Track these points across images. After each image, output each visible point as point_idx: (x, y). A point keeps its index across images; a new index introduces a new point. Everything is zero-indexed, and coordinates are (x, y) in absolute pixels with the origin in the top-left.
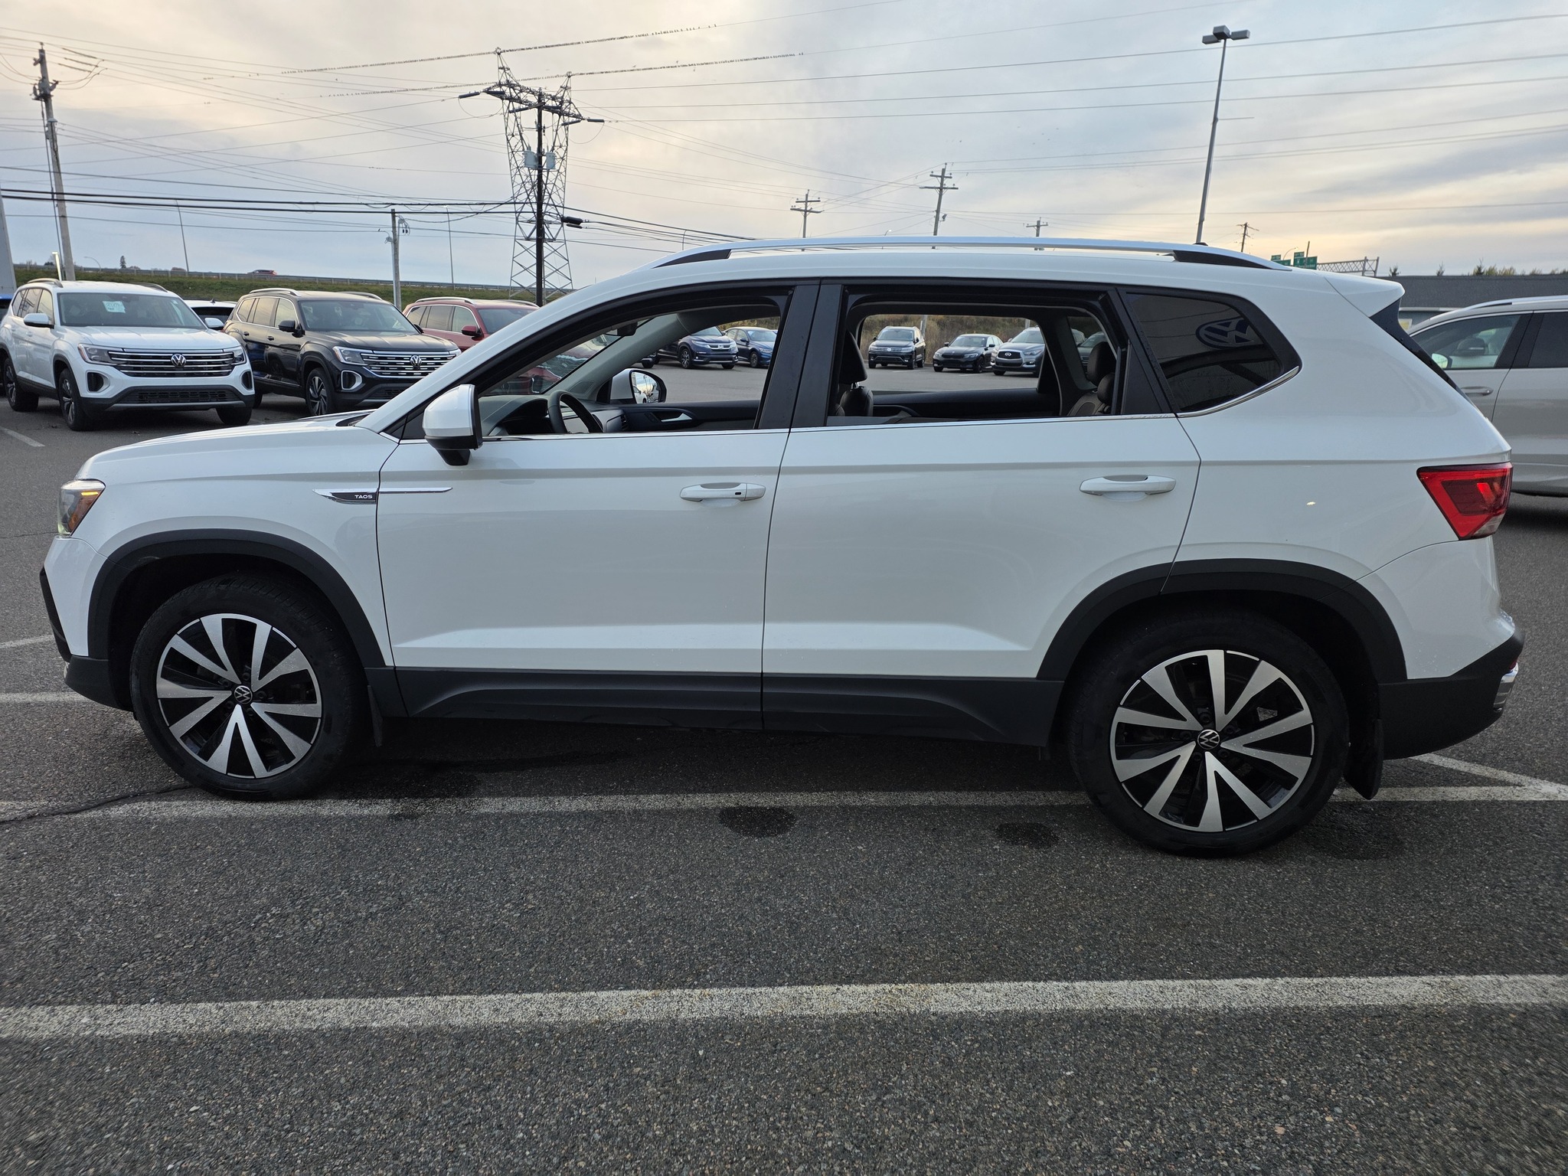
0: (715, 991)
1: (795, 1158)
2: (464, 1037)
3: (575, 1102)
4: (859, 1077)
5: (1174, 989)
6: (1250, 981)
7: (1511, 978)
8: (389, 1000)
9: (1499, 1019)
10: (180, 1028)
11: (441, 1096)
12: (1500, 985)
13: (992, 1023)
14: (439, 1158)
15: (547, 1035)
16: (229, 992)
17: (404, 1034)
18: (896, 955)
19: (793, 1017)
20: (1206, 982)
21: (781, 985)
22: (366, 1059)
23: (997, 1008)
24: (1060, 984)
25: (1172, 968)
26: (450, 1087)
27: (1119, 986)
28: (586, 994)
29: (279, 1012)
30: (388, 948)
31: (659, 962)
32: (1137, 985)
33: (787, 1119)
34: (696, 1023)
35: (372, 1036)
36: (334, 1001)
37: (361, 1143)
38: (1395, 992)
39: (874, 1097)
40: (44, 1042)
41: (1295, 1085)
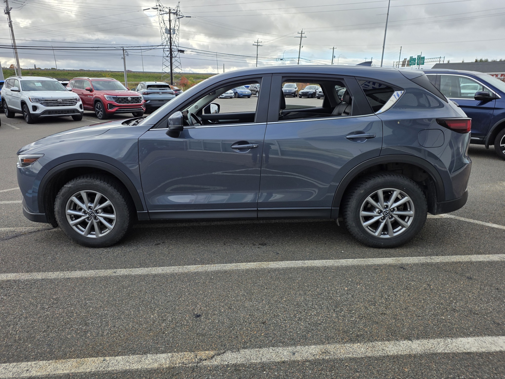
0: (217, 265)
1: (233, 297)
2: (155, 276)
3: (182, 288)
4: (250, 281)
5: (329, 262)
6: (348, 260)
7: (413, 258)
8: (136, 269)
9: (406, 266)
10: (86, 276)
11: (150, 288)
12: (410, 259)
13: (283, 270)
14: (150, 299)
15: (175, 275)
16: (96, 268)
17: (140, 276)
18: (262, 256)
19: (235, 270)
20: (338, 260)
21: (233, 263)
22: (131, 281)
23: (285, 267)
24: (302, 261)
25: (330, 257)
26: (152, 286)
27: (316, 261)
28: (185, 266)
29: (109, 272)
30: (135, 258)
31: (203, 259)
32: (320, 261)
33: (232, 289)
34: (212, 271)
35: (132, 276)
36: (123, 269)
37: (132, 297)
38: (383, 261)
39: (253, 285)
40: (53, 279)
41: (352, 280)
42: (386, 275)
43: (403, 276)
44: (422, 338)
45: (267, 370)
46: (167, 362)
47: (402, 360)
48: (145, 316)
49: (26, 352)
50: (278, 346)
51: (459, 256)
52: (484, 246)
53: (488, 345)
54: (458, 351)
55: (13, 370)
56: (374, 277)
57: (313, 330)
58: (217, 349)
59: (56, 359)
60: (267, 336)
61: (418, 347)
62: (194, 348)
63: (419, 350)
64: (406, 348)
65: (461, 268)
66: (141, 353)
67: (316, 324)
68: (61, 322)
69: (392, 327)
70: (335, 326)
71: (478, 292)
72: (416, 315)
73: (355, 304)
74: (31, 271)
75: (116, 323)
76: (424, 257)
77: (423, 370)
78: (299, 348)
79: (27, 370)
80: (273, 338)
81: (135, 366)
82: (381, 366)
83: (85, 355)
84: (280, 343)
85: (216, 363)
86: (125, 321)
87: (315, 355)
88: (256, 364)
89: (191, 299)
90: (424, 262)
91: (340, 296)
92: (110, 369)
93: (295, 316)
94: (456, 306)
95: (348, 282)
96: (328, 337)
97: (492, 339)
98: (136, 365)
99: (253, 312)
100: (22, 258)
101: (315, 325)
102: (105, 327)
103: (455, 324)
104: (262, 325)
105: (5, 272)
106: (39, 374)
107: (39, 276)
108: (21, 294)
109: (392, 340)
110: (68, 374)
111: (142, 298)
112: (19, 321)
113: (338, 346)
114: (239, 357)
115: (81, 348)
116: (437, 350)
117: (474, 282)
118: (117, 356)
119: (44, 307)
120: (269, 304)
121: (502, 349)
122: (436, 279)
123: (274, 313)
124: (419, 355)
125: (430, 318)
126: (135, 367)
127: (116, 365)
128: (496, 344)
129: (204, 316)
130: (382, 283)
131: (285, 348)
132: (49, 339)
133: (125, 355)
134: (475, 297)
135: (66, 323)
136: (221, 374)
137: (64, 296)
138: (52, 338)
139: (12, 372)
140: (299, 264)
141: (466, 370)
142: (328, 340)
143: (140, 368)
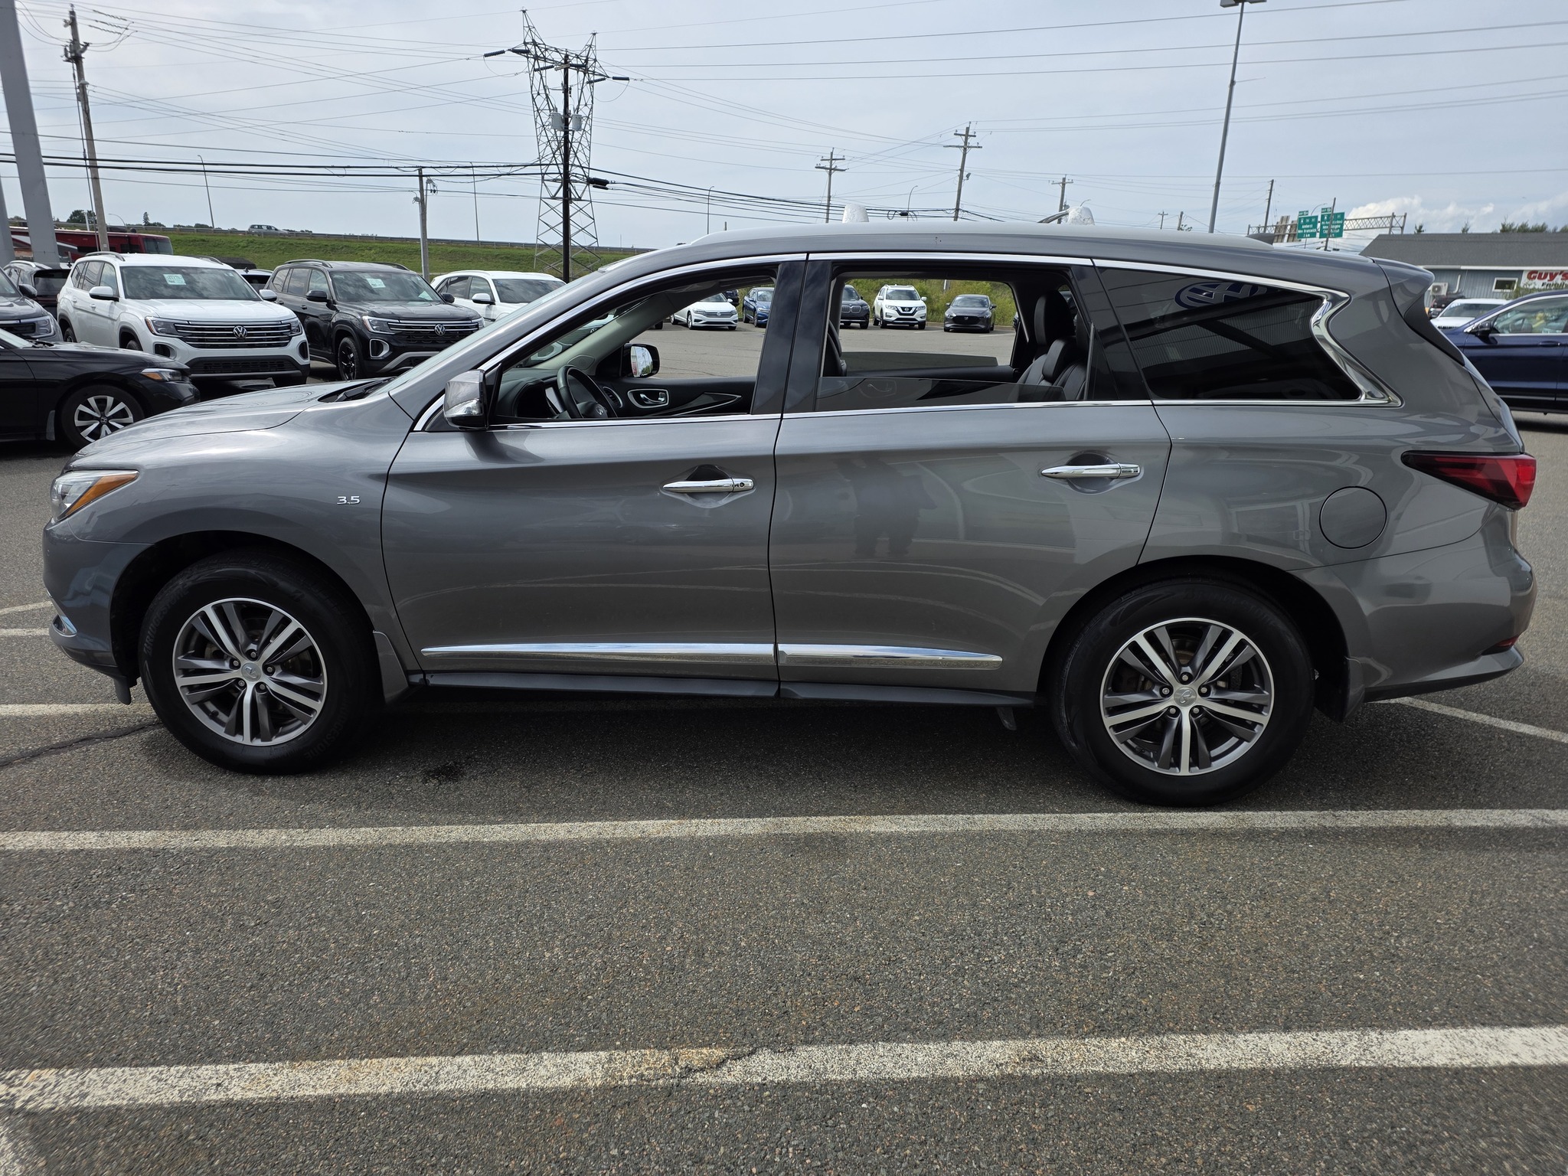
0: (722, 820)
1: (770, 908)
2: (547, 846)
3: (626, 880)
5: (1044, 819)
6: (1099, 815)
7: (1284, 813)
8: (493, 826)
9: (1264, 835)
10: (351, 842)
11: (536, 878)
12: (1275, 816)
13: (912, 838)
14: (538, 908)
15: (606, 845)
16: (380, 822)
17: (506, 845)
18: (852, 800)
19: (775, 834)
20: (1067, 815)
21: (768, 817)
22: (482, 858)
23: (917, 830)
24: (964, 816)
25: (1046, 807)
27: (1004, 817)
28: (632, 823)
29: (418, 833)
30: (488, 796)
32: (1019, 817)
34: (708, 838)
35: (484, 846)
36: (455, 827)
37: (486, 900)
38: (1198, 821)
40: (260, 849)
41: (1109, 871)
42: (1206, 860)
43: (1252, 864)
44: (1299, 1028)
45: (871, 1100)
46: (598, 1074)
47: (1241, 1082)
48: (528, 954)
49: (208, 1039)
50: (900, 1040)
51: (1416, 811)
52: (1492, 786)
53: (1480, 1051)
54: (1396, 1063)
55: (181, 1083)
56: (1170, 863)
57: (996, 1000)
58: (733, 1044)
59: (293, 1060)
60: (868, 1013)
61: (1287, 1052)
62: (668, 1039)
63: (1290, 1060)
64: (1253, 1052)
65: (1421, 845)
66: (524, 1048)
67: (1005, 986)
68: (295, 964)
69: (1217, 998)
70: (1058, 991)
71: (1465, 910)
72: (1285, 967)
73: (1116, 934)
74: (197, 827)
75: (449, 969)
76: (1316, 812)
77: (1296, 1110)
78: (957, 1045)
79: (219, 1085)
80: (886, 1019)
81: (511, 1082)
82: (1182, 1097)
83: (370, 1050)
84: (905, 1033)
85: (730, 1079)
86: (473, 965)
87: (1001, 1064)
88: (839, 1085)
89: (653, 911)
90: (1316, 825)
91: (1072, 914)
92: (442, 1087)
93: (946, 962)
94: (1397, 948)
95: (1097, 876)
96: (1040, 1020)
97: (1493, 1035)
98: (511, 1078)
99: (828, 949)
100: (166, 791)
101: (1001, 987)
102: (419, 981)
103: (1392, 994)
104: (856, 984)
105: (122, 827)
106: (250, 1095)
107: (221, 840)
108: (174, 888)
109: (1217, 1030)
110: (330, 1098)
111: (516, 905)
112: (178, 959)
113: (1066, 1043)
114: (793, 1064)
115: (359, 1032)
116: (1339, 1061)
117: (1455, 883)
118: (459, 1054)
119: (243, 924)
120: (872, 929)
121: (1516, 1061)
122: (1347, 874)
123: (887, 953)
124: (1287, 1071)
125: (1324, 976)
126: (511, 1085)
127: (458, 1078)
128: (1502, 1048)
129: (693, 958)
130: (1192, 879)
131: (919, 1046)
132: (267, 1007)
133: (481, 1053)
134: (1455, 923)
135: (309, 968)
136: (746, 1108)
137: (297, 896)
138: (275, 1005)
139: (177, 1088)
140: (958, 822)
141: (1414, 1112)
142: (1038, 1027)
143: (524, 1086)
